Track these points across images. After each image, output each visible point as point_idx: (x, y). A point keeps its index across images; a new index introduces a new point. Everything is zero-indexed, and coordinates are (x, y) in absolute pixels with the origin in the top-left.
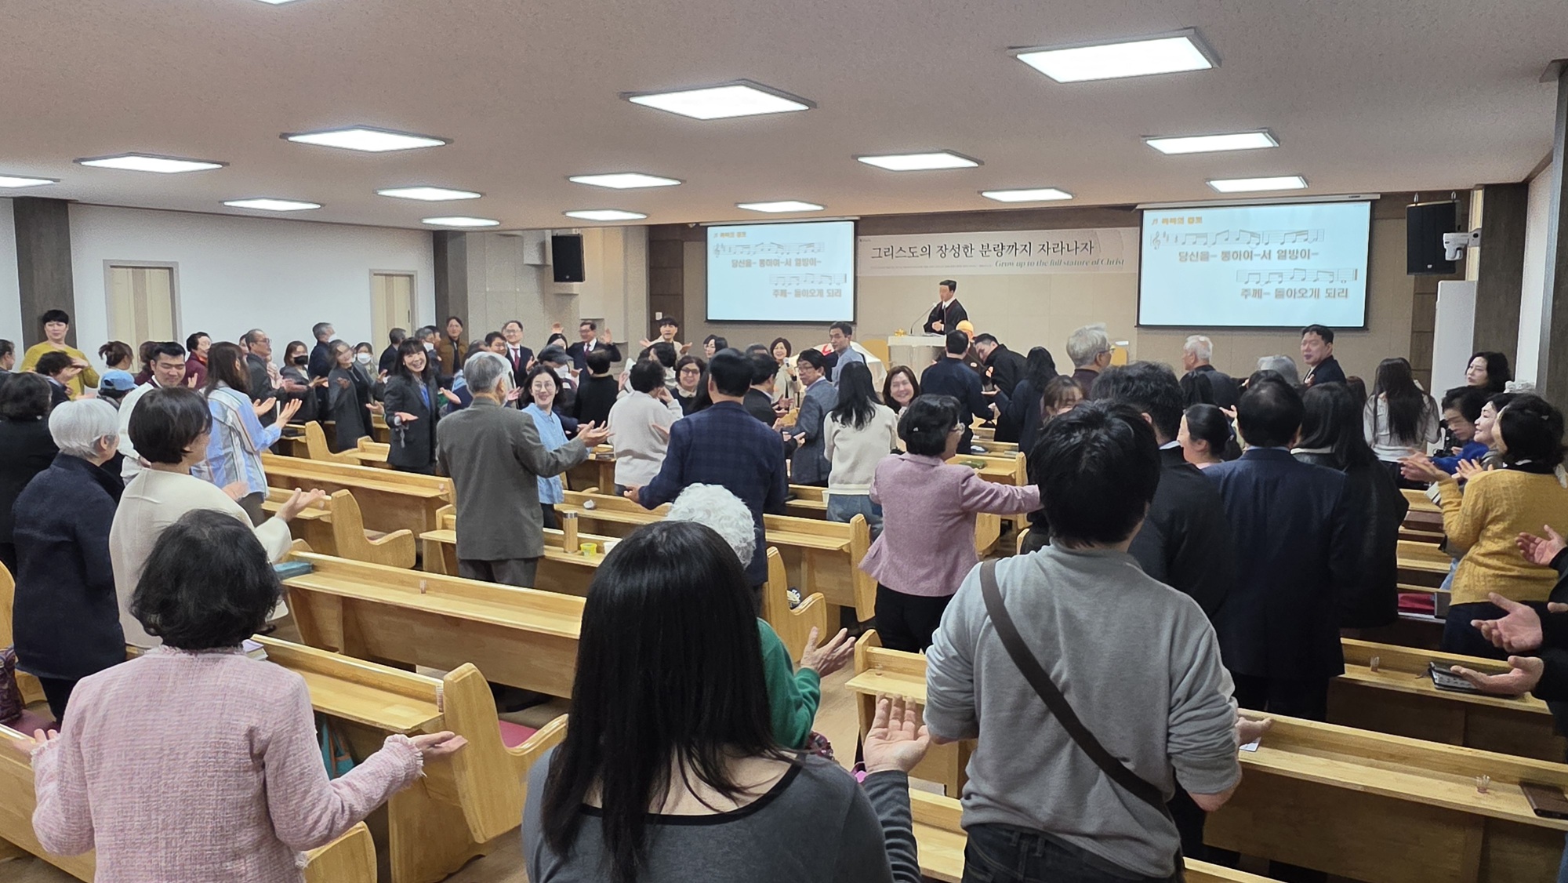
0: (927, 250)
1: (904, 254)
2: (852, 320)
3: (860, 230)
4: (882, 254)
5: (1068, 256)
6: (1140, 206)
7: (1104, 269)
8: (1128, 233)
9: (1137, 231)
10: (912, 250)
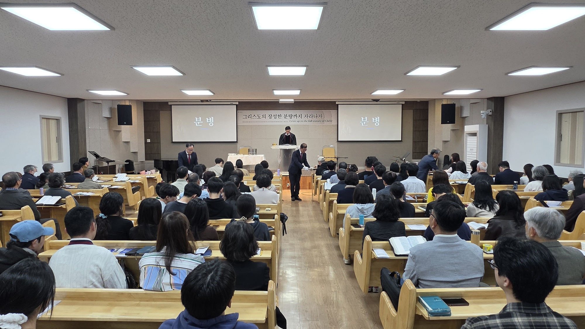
0: (264, 116)
1: (255, 117)
2: (236, 141)
3: (238, 108)
4: (247, 117)
5: (314, 119)
6: (337, 103)
7: (326, 123)
8: (334, 112)
9: (336, 111)
10: (259, 116)
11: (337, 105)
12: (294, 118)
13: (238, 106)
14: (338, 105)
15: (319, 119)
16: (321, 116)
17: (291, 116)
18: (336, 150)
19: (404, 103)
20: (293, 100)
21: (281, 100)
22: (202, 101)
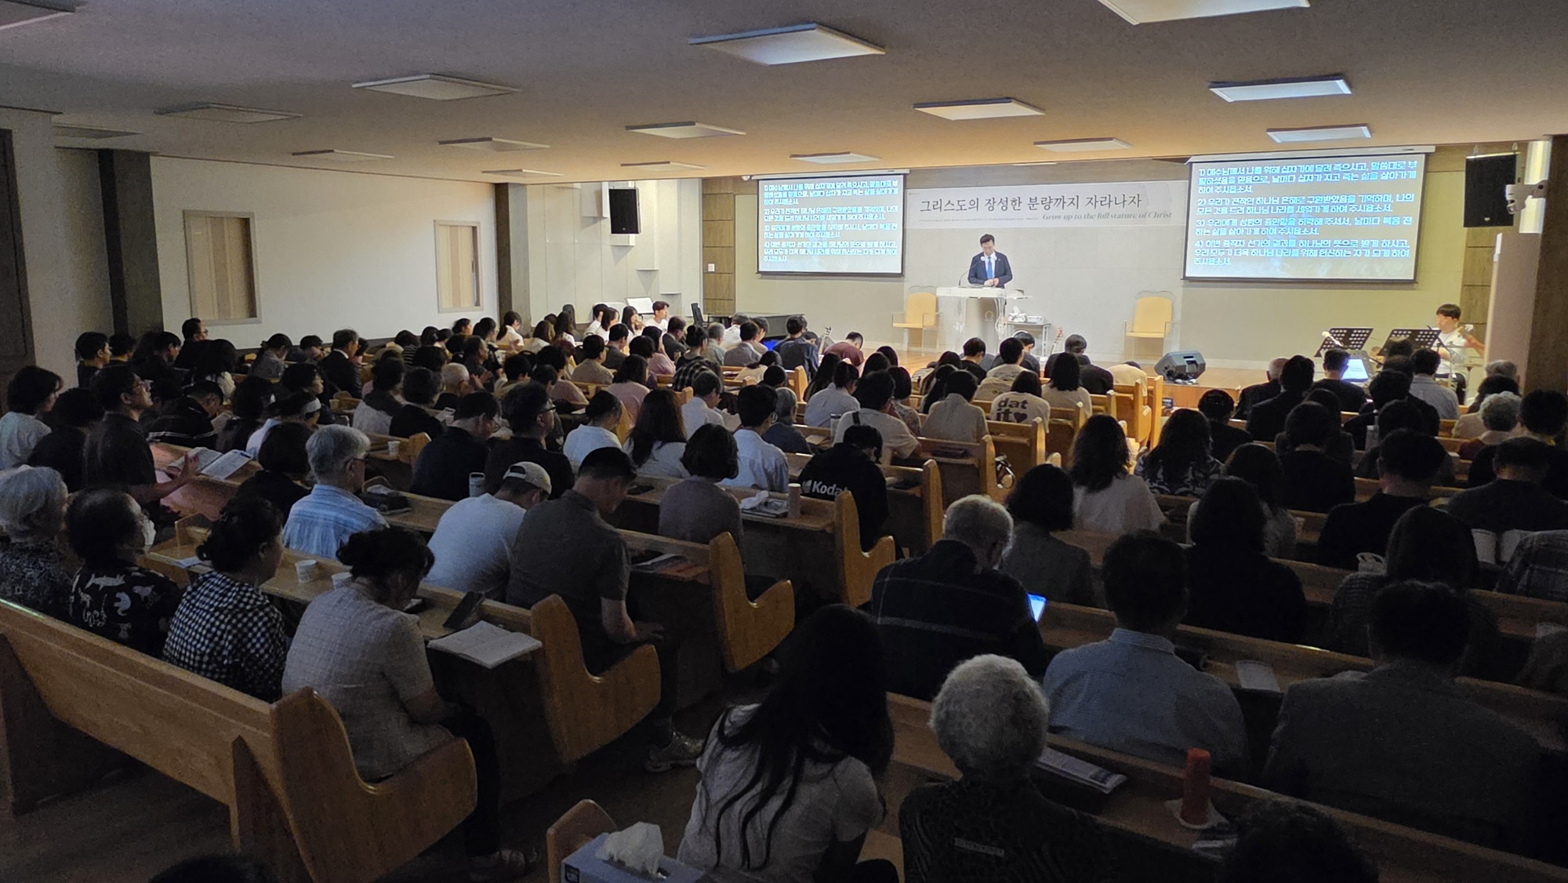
0: (975, 204)
1: (951, 207)
2: (900, 272)
3: (908, 184)
4: (931, 207)
5: (1118, 209)
6: (1191, 160)
7: (1151, 222)
10: (961, 203)
11: (1190, 167)
12: (1055, 210)
13: (908, 177)
14: (1191, 163)
15: (1130, 208)
16: (1137, 200)
17: (1047, 203)
19: (1434, 151)
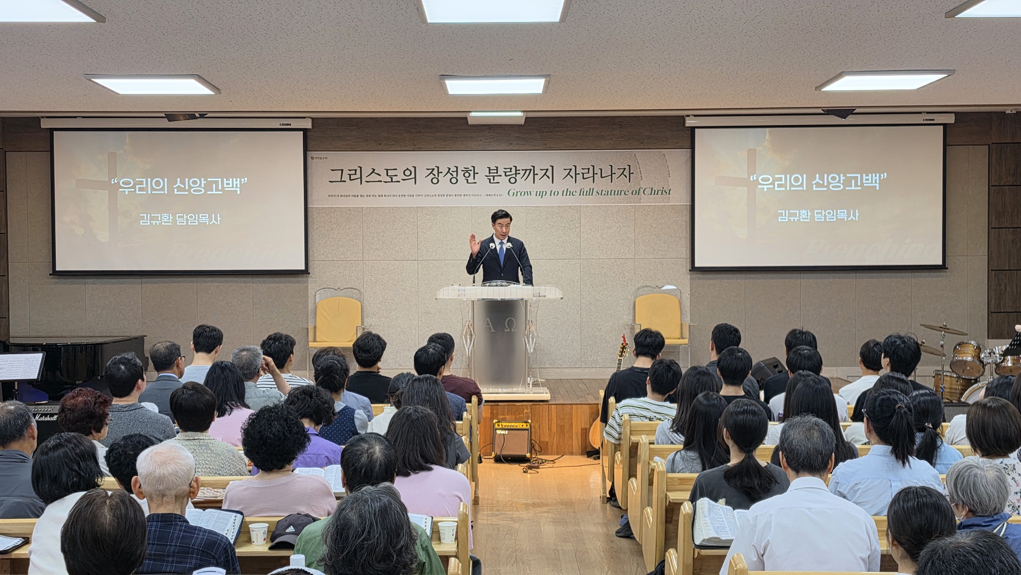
0: (411, 174)
1: (378, 178)
2: (303, 268)
3: (310, 144)
4: (346, 177)
5: (601, 184)
6: (690, 122)
7: (647, 200)
8: (676, 158)
9: (685, 153)
10: (390, 173)
11: (689, 132)
12: (523, 184)
13: (309, 133)
14: (693, 129)
15: (621, 183)
16: (628, 173)
17: (513, 174)
18: (687, 303)
19: (953, 122)
20: (520, 114)
21: (473, 114)
22: (171, 117)
